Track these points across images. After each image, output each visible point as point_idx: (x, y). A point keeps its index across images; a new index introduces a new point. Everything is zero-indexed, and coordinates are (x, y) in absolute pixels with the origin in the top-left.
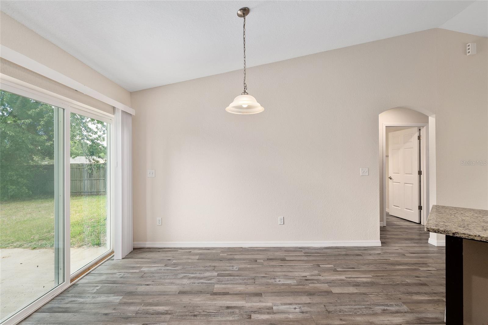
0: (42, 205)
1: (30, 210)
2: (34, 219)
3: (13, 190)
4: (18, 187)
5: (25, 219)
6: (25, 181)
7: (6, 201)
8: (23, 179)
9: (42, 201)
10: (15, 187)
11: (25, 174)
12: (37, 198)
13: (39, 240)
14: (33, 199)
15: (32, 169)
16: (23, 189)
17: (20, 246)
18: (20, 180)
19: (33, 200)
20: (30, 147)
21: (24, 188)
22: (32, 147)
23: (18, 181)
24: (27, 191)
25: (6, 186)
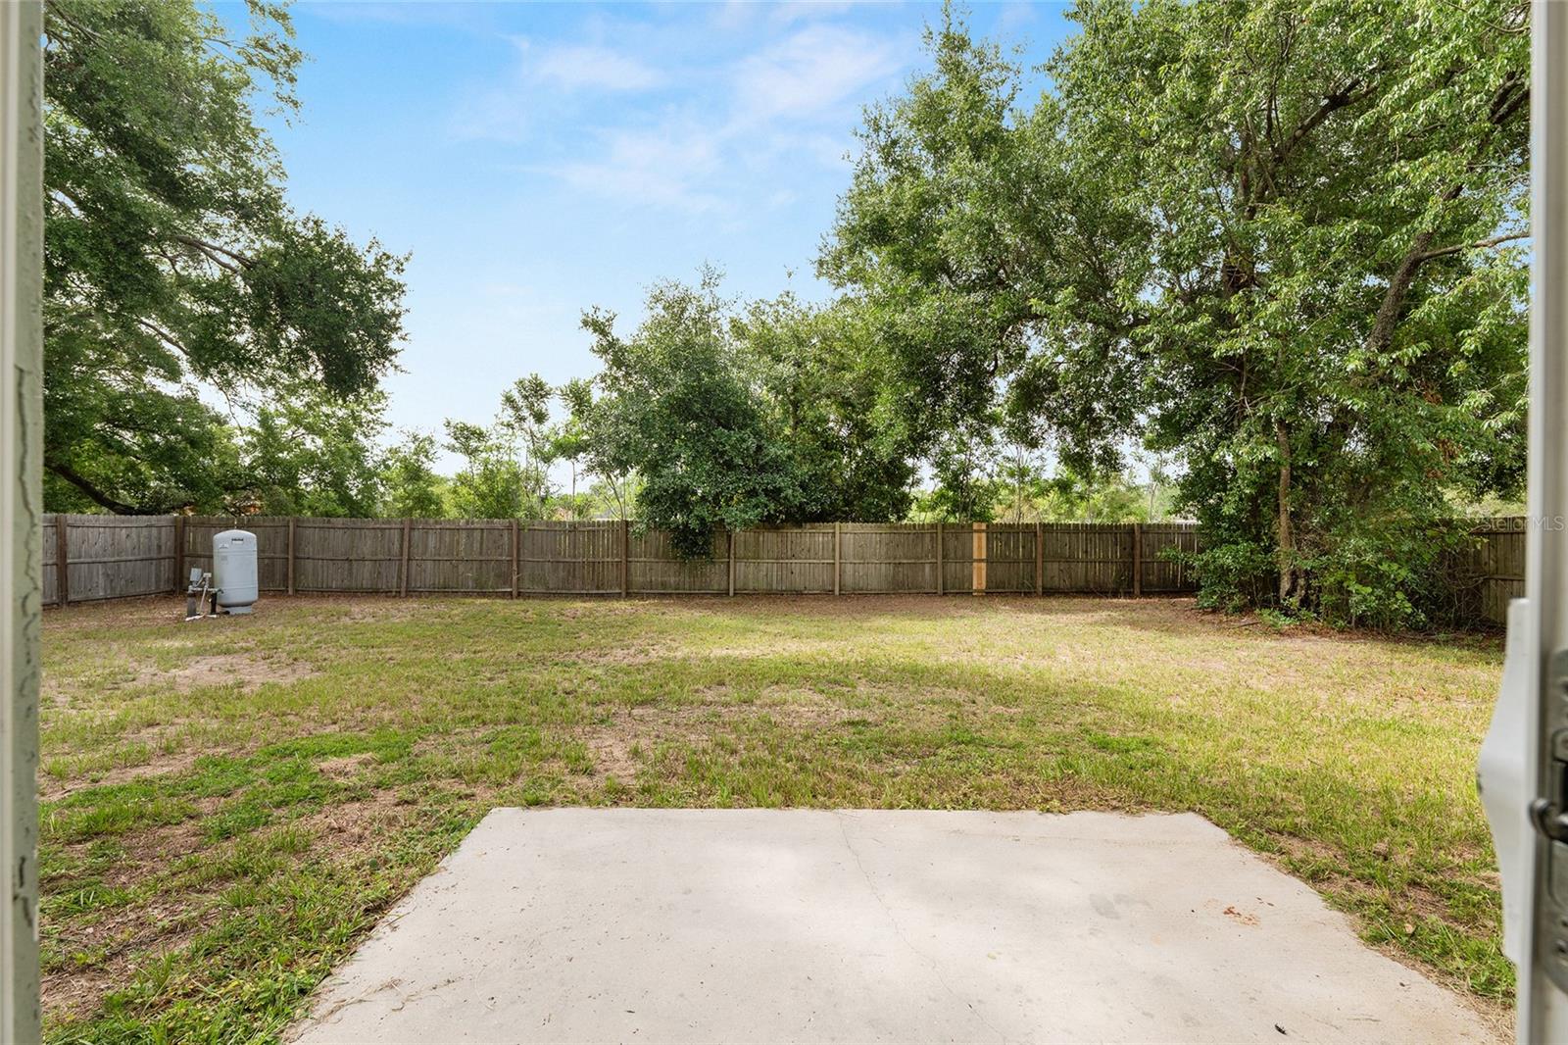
0: (1463, 672)
1: (1411, 682)
2: (1422, 731)
3: (1365, 600)
4: (1379, 592)
5: (1387, 717)
6: (1403, 573)
7: (1341, 631)
8: (1395, 566)
9: (1460, 660)
10: (1369, 590)
11: (1405, 548)
12: (1446, 642)
13: (1414, 884)
14: (1433, 640)
15: (1429, 533)
16: (1397, 600)
17: (1315, 877)
18: (1384, 567)
19: (1430, 647)
20: (1420, 447)
21: (1400, 595)
22: (1429, 446)
23: (1378, 570)
24: (1409, 611)
25: (1345, 585)
